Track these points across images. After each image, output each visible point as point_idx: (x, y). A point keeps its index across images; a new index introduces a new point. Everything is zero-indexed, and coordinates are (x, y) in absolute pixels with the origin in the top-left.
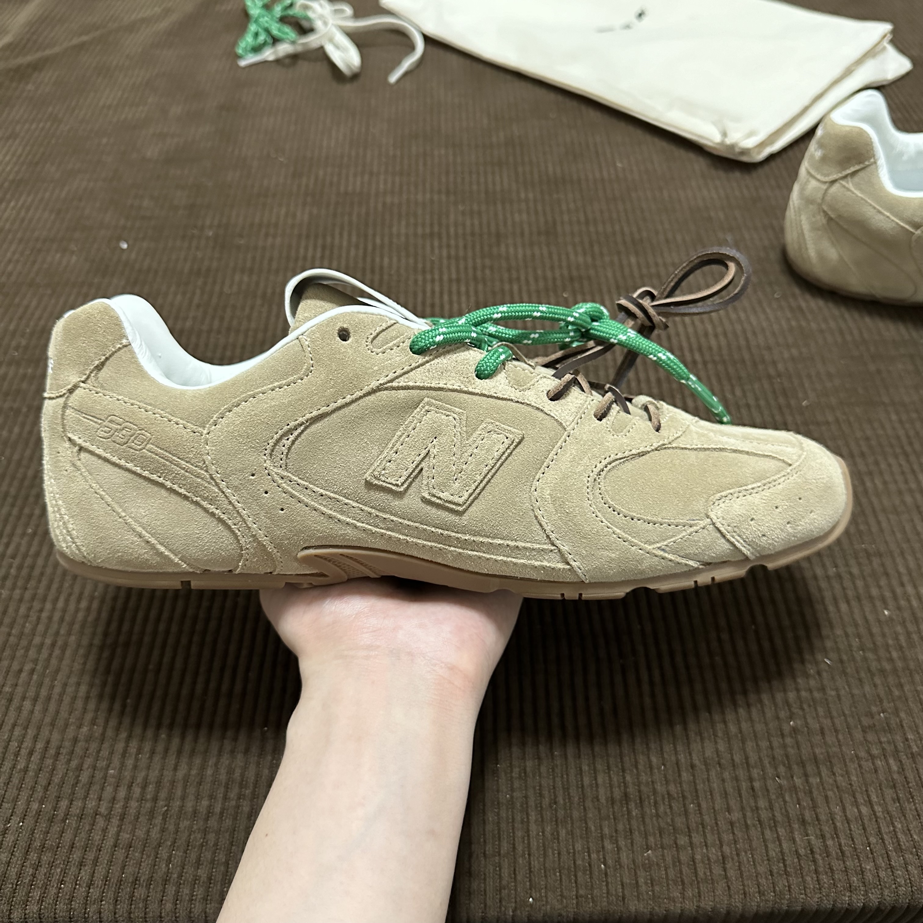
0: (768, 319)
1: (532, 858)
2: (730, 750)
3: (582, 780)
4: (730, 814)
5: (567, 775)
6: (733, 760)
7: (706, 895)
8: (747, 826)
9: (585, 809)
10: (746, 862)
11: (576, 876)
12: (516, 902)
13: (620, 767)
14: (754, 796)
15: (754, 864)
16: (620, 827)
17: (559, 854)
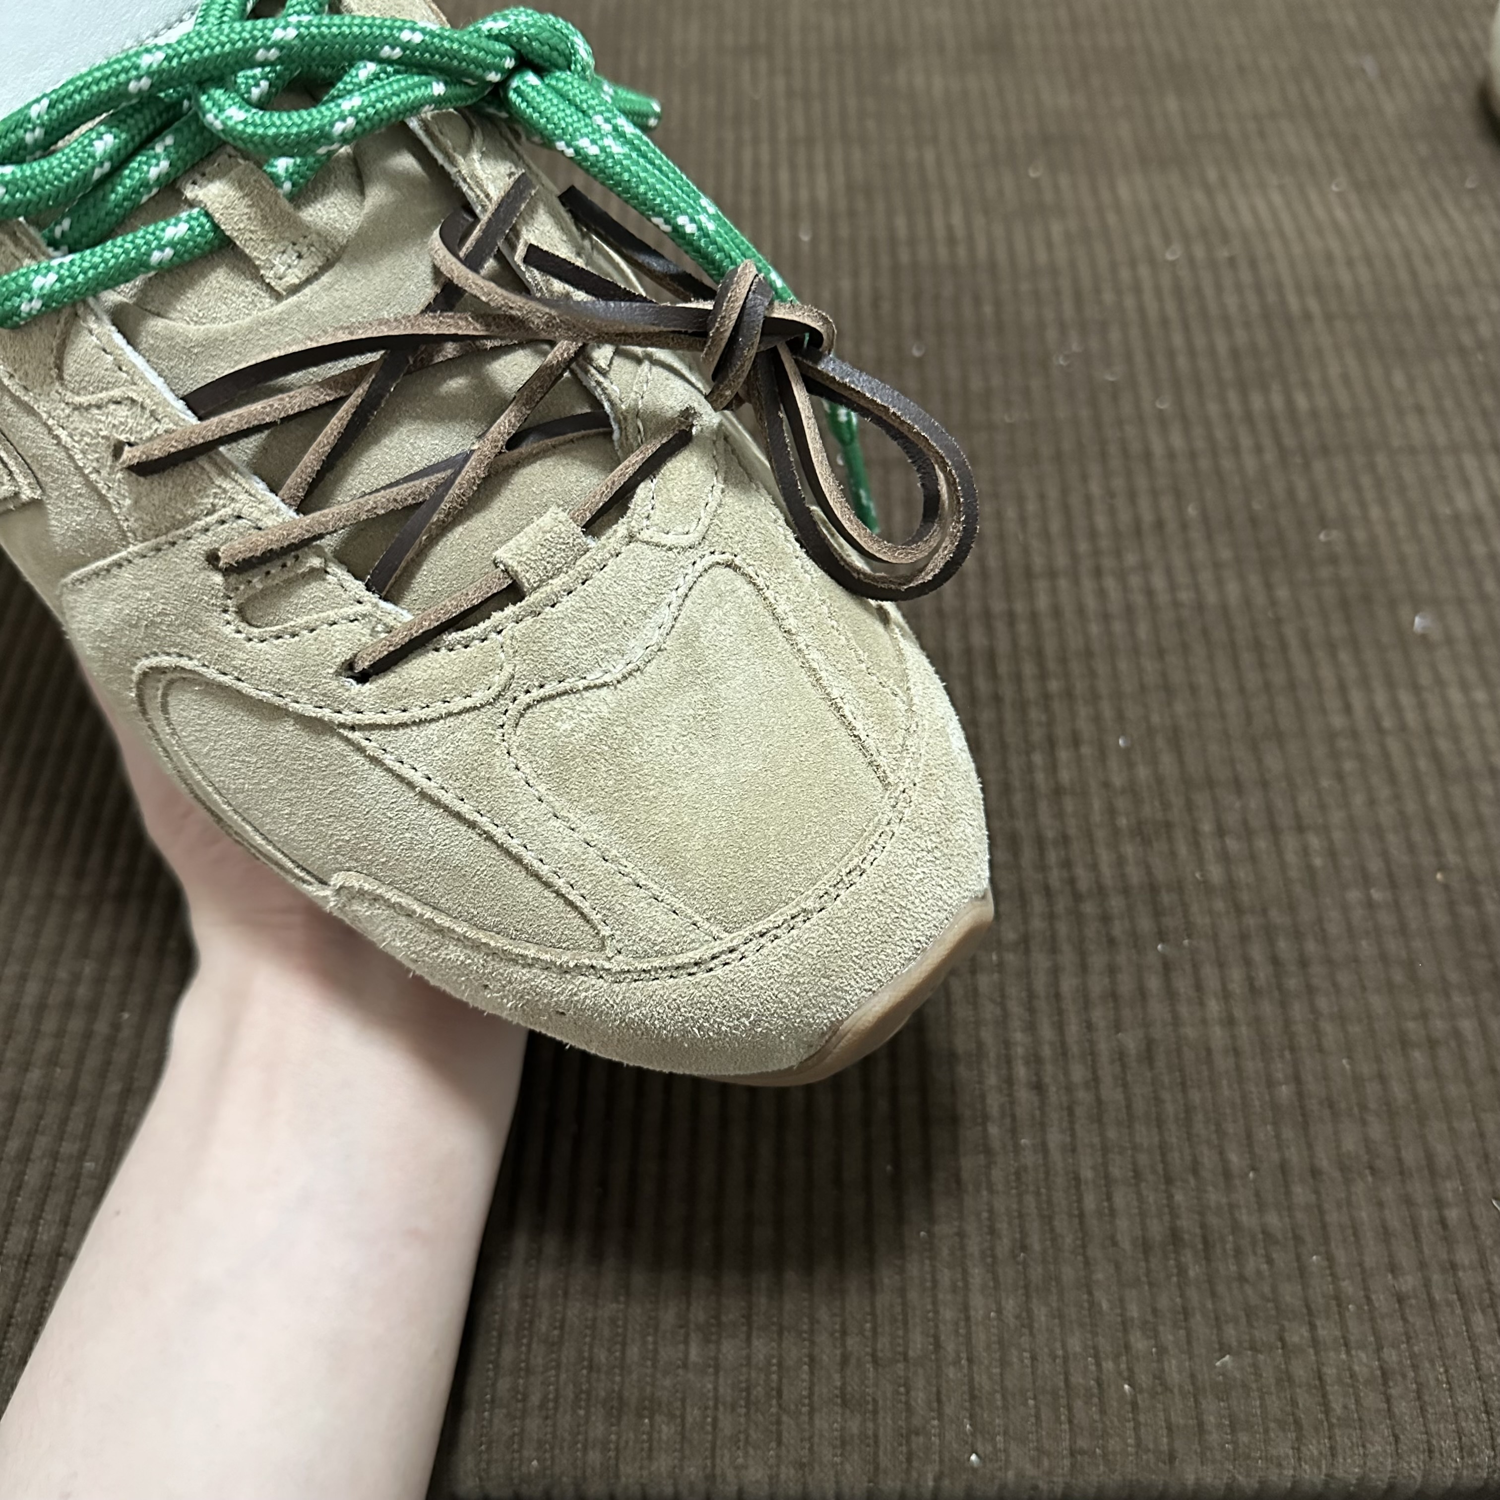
0: (1454, 230)
1: (975, 1368)
2: (1394, 1137)
3: (1080, 1200)
4: (1395, 1277)
5: (1049, 1188)
6: (1400, 1160)
7: (1349, 1452)
8: (1432, 1304)
9: (1087, 1263)
10: (1432, 1383)
11: (1070, 1408)
12: (941, 1461)
13: (1161, 1172)
14: (1446, 1239)
15: (1450, 1389)
16: (1163, 1302)
17: (1033, 1358)
